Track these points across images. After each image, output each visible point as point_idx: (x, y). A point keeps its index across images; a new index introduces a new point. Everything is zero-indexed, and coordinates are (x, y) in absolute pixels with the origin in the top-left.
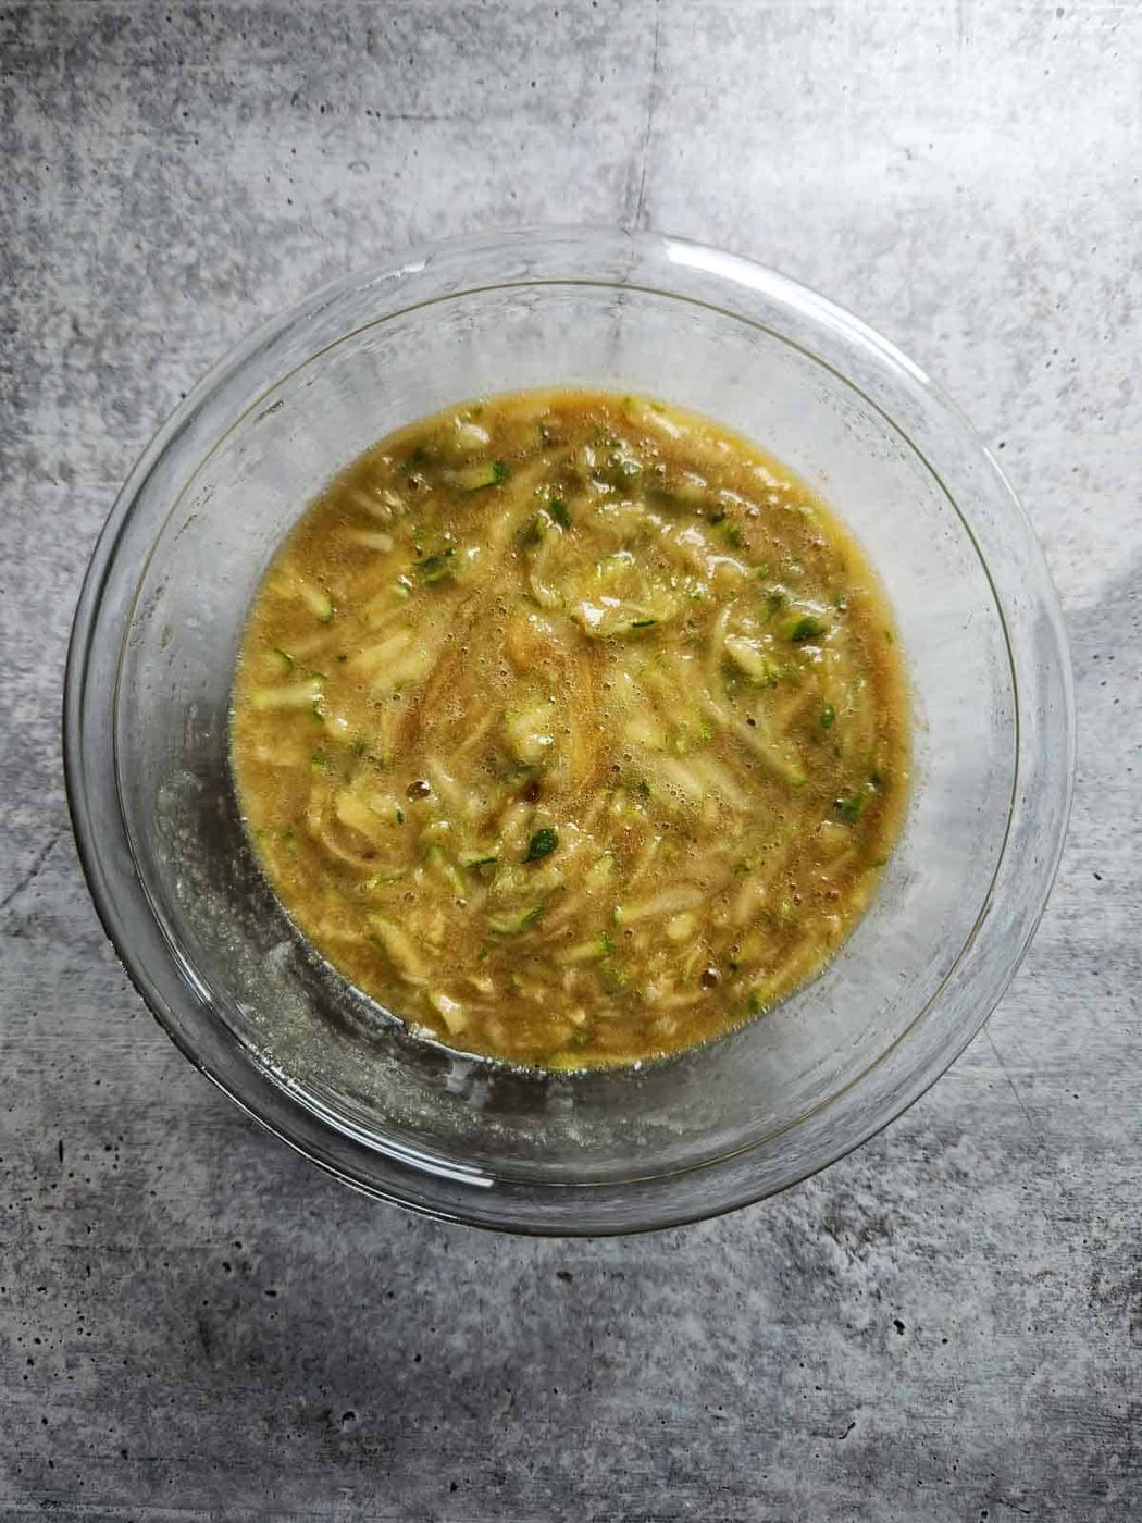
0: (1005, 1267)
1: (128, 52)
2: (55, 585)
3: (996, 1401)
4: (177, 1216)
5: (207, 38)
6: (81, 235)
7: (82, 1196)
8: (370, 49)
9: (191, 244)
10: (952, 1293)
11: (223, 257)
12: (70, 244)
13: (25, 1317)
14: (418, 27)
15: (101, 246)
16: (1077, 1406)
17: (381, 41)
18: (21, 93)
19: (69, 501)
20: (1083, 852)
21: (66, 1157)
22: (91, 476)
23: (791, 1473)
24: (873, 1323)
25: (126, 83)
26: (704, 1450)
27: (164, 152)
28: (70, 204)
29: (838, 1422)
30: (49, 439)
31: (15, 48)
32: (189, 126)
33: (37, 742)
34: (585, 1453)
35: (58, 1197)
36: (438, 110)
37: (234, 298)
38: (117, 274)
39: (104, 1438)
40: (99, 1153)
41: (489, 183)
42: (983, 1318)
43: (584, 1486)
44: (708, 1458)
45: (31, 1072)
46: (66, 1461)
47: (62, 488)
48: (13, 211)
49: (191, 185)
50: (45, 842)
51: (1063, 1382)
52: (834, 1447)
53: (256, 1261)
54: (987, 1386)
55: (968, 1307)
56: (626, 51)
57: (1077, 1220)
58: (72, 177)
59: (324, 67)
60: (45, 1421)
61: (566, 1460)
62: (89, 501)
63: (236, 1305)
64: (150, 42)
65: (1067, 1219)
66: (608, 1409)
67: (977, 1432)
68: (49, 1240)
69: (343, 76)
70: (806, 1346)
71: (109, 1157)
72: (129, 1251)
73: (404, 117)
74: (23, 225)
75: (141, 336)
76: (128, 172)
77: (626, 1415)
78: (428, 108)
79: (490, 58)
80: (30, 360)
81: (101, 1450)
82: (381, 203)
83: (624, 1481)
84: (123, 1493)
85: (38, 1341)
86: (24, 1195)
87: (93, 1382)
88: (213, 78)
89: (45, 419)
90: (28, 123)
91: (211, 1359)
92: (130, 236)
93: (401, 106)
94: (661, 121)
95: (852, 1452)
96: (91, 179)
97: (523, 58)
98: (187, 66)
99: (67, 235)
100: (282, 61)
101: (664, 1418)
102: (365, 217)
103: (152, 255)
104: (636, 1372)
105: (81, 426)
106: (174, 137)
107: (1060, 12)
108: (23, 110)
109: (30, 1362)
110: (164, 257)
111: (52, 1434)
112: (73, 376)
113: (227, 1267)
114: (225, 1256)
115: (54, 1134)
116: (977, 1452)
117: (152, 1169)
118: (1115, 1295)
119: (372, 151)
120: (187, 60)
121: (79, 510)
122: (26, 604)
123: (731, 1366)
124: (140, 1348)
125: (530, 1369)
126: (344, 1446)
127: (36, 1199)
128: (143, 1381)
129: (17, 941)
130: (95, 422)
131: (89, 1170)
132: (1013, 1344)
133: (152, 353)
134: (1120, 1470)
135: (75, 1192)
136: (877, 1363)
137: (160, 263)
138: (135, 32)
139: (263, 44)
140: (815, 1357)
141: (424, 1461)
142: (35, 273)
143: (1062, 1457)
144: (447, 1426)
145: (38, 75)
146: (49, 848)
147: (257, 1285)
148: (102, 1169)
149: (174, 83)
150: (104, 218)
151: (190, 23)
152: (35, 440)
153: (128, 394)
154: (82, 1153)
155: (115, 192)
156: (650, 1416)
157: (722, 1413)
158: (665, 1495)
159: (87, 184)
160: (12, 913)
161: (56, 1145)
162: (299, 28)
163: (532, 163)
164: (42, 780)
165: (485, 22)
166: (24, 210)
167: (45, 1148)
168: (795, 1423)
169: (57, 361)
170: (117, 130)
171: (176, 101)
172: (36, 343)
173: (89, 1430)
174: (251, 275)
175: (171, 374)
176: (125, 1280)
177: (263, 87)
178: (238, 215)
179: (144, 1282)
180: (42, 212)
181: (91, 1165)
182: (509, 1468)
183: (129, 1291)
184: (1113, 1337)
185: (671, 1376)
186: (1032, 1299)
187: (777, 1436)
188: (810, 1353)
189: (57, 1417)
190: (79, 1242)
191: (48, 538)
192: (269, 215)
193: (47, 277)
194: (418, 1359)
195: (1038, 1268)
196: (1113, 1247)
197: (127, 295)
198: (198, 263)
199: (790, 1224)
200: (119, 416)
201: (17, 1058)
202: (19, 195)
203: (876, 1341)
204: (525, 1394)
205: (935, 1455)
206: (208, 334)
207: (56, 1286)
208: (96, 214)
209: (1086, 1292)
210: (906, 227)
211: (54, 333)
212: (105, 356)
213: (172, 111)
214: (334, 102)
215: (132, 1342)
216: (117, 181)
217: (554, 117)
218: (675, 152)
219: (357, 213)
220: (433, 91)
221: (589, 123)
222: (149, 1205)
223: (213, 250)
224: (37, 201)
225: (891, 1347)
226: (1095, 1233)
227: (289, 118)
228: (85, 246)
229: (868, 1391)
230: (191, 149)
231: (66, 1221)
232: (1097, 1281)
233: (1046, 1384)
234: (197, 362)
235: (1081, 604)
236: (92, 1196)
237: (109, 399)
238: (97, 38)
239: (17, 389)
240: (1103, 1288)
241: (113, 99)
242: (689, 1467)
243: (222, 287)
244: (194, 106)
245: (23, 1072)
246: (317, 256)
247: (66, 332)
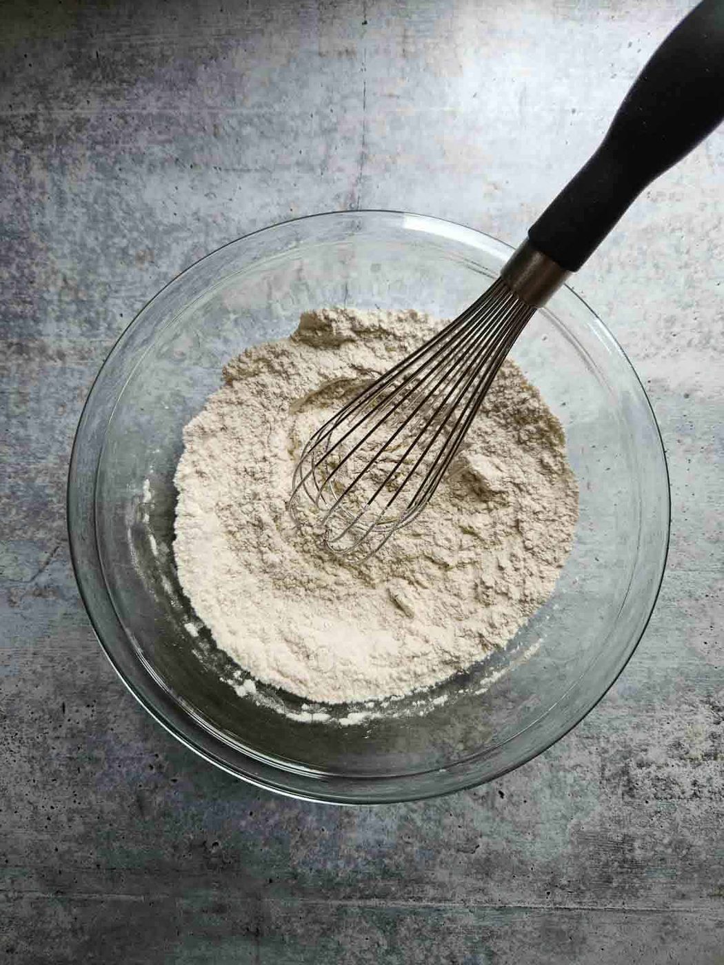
0: (556, 763)
1: (89, 137)
2: (56, 414)
3: (553, 833)
4: (125, 741)
5: (131, 130)
6: (68, 232)
7: (75, 731)
8: (215, 135)
9: (124, 236)
10: (529, 777)
11: (141, 243)
12: (61, 237)
13: (46, 795)
14: (240, 122)
15: (78, 239)
16: (595, 836)
17: (221, 131)
18: (34, 159)
19: (63, 370)
20: (589, 546)
21: (67, 711)
22: (75, 357)
23: (446, 872)
24: (487, 793)
25: (88, 153)
26: (400, 859)
27: (109, 189)
28: (61, 216)
29: (470, 845)
30: (52, 339)
31: (30, 135)
32: (122, 175)
33: (48, 495)
34: (339, 862)
35: (63, 732)
36: (251, 166)
37: (146, 265)
38: (86, 253)
39: (87, 858)
40: (84, 709)
41: (278, 204)
42: (545, 789)
43: (338, 879)
44: (403, 864)
45: (47, 667)
46: (68, 870)
47: (59, 363)
48: (31, 220)
49: (124, 206)
50: (53, 547)
51: (588, 823)
52: (469, 858)
53: (166, 764)
54: (548, 826)
55: (537, 784)
56: (348, 135)
57: (593, 737)
58: (61, 202)
59: (191, 145)
60: (57, 850)
61: (329, 866)
62: (73, 370)
63: (156, 787)
64: (100, 131)
65: (588, 738)
66: (350, 839)
67: (543, 850)
68: (58, 754)
69: (202, 149)
70: (452, 804)
71: (89, 711)
72: (100, 759)
73: (234, 170)
74: (36, 227)
75: (99, 284)
76: (91, 200)
77: (360, 841)
78: (246, 166)
79: (278, 140)
80: (42, 298)
81: (86, 864)
82: (222, 214)
83: (359, 877)
84: (98, 887)
85: (52, 808)
86: (45, 731)
87: (82, 829)
88: (134, 150)
89: (50, 328)
90: (38, 174)
91: (143, 815)
92: (93, 233)
93: (232, 164)
94: (367, 171)
95: (477, 860)
96: (72, 204)
97: (295, 139)
98: (121, 145)
99: (60, 233)
100: (170, 142)
101: (379, 843)
102: (214, 222)
103: (104, 243)
104: (364, 820)
105: (68, 331)
106: (115, 181)
107: (574, 111)
108: (36, 167)
109: (49, 819)
110: (110, 243)
111: (61, 857)
112: (64, 306)
113: (151, 767)
114: (150, 762)
115: (60, 700)
116: (543, 860)
117: (111, 717)
118: (614, 776)
119: (217, 187)
120: (120, 141)
121: (68, 375)
122: (42, 424)
123: (414, 816)
124: (106, 810)
125: (309, 818)
126: (213, 860)
127: (51, 734)
128: (108, 828)
129: (39, 599)
130: (76, 330)
131: (78, 717)
132: (561, 803)
133: (105, 293)
134: (619, 870)
135: (71, 729)
136: (490, 814)
137: (108, 247)
138: (92, 126)
139: (160, 133)
140: (458, 811)
141: (255, 867)
142: (42, 253)
143: (588, 863)
144: (267, 849)
145: (42, 149)
146: (55, 551)
147: (166, 776)
148: (85, 717)
149: (113, 154)
150: (79, 223)
151: (121, 121)
152: (45, 339)
153: (93, 314)
154: (75, 708)
155: (84, 210)
156: (372, 843)
157: (410, 840)
158: (381, 884)
159: (69, 207)
160: (36, 584)
161: (61, 704)
162: (179, 125)
163: (300, 193)
164: (51, 516)
165: (274, 120)
166: (36, 219)
167: (55, 706)
168: (448, 846)
169: (56, 298)
170: (84, 178)
171: (115, 163)
172: (45, 289)
173: (79, 854)
174: (156, 252)
175: (114, 305)
176: (98, 775)
177: (160, 155)
178: (148, 222)
179: (107, 775)
180: (46, 220)
181: (80, 715)
182: (299, 871)
183: (100, 780)
184: (614, 798)
185: (383, 821)
186: (570, 778)
187: (439, 852)
188: (455, 808)
189: (63, 847)
190: (74, 755)
191: (52, 390)
192: (165, 221)
193: (50, 255)
194: (251, 814)
195: (572, 763)
196: (612, 752)
197: (91, 263)
198: (127, 247)
199: (444, 742)
200: (87, 325)
201: (41, 660)
202: (34, 212)
203: (489, 802)
204: (308, 832)
205: (522, 862)
206: (134, 283)
207: (61, 777)
208: (75, 222)
209: (598, 776)
210: (495, 224)
211: (54, 283)
212: (80, 295)
213: (113, 168)
214: (197, 162)
215: (101, 807)
216: (85, 204)
217: (312, 169)
218: (375, 187)
219: (210, 220)
220: (249, 156)
221: (330, 172)
222: (110, 734)
223: (136, 239)
224: (44, 216)
225: (497, 805)
226: (603, 745)
227: (174, 171)
228: (70, 238)
229: (484, 827)
230: (123, 187)
231: (67, 745)
232: (604, 770)
233: (579, 824)
234: (129, 298)
235: (587, 420)
236: (80, 731)
237: (82, 317)
238: (73, 129)
239: (34, 312)
240: (607, 773)
241: (82, 161)
242: (393, 869)
243: (140, 259)
244: (123, 166)
245: (44, 667)
246: (190, 242)
247: (60, 283)
